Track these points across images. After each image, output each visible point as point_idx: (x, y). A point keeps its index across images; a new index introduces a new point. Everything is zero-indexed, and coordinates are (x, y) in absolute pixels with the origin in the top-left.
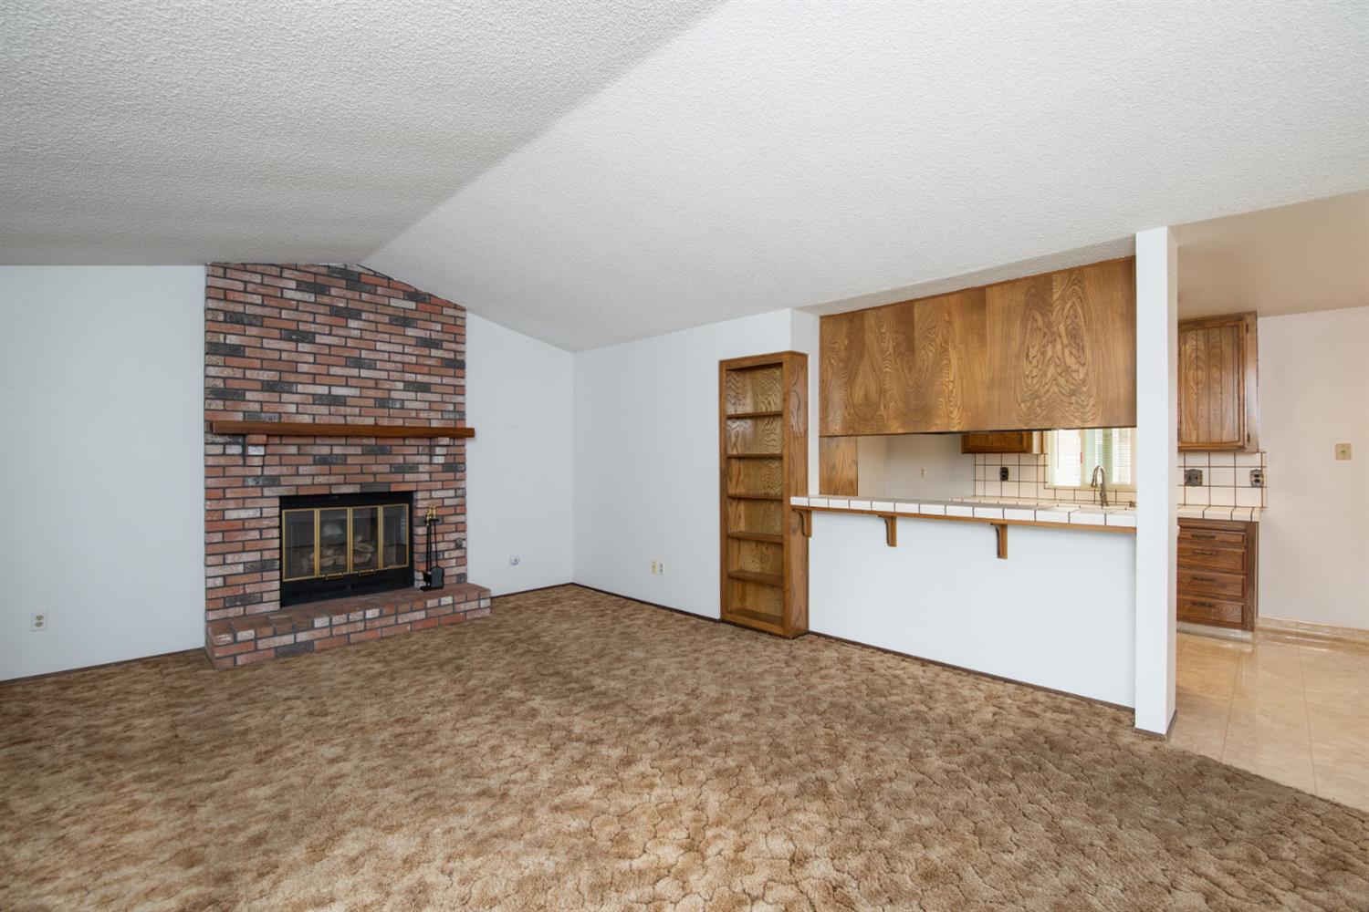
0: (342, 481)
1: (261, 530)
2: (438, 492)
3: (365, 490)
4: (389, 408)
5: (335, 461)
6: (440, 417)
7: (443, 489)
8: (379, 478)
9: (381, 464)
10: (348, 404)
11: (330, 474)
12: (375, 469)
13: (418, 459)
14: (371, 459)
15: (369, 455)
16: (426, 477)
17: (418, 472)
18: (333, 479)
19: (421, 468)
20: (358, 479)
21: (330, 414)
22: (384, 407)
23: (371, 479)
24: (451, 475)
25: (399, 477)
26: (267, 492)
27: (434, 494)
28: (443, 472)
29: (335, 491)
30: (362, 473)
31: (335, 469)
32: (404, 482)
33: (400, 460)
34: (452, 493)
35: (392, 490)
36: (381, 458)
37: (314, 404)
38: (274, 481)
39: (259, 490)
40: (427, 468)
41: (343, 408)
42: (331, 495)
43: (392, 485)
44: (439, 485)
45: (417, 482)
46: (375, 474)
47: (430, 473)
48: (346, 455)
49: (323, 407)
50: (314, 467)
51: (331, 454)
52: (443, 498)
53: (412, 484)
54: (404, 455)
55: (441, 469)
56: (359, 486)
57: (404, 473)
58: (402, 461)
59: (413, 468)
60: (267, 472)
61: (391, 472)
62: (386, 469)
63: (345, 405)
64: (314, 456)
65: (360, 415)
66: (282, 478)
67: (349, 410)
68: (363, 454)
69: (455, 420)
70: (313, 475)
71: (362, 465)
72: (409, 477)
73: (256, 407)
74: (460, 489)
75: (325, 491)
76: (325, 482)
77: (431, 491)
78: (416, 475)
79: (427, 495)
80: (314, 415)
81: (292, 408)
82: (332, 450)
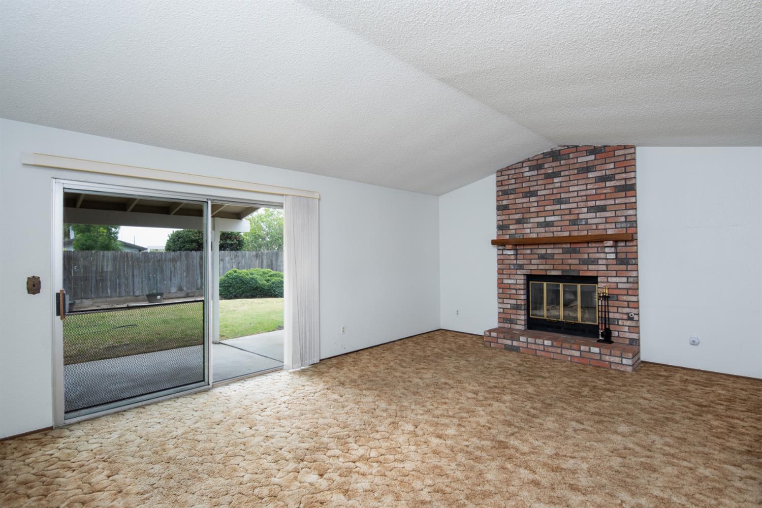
0: (552, 268)
1: (516, 290)
2: (613, 278)
3: (565, 274)
4: (578, 225)
5: (548, 257)
6: (614, 227)
7: (616, 276)
8: (573, 267)
9: (573, 259)
10: (555, 225)
11: (546, 264)
12: (570, 261)
13: (598, 256)
14: (568, 256)
15: (566, 253)
16: (604, 268)
17: (598, 264)
18: (547, 267)
19: (600, 262)
20: (561, 267)
21: (546, 232)
22: (575, 225)
23: (568, 267)
24: (623, 267)
25: (585, 267)
26: (519, 272)
27: (610, 279)
28: (616, 264)
29: (549, 273)
30: (562, 264)
31: (549, 261)
32: (588, 270)
33: (586, 256)
34: (624, 280)
35: (581, 275)
36: (573, 255)
37: (538, 227)
38: (521, 267)
39: (515, 271)
40: (604, 262)
41: (551, 228)
42: (546, 276)
43: (581, 272)
44: (614, 273)
45: (597, 271)
46: (570, 265)
47: (607, 265)
48: (554, 254)
49: (542, 228)
50: (538, 260)
51: (546, 253)
52: (617, 283)
53: (594, 272)
54: (588, 253)
55: (615, 263)
56: (561, 272)
57: (588, 265)
58: (587, 257)
59: (595, 262)
60: (519, 262)
61: (580, 264)
62: (577, 262)
63: (553, 226)
64: (538, 254)
65: (561, 231)
66: (524, 266)
67: (555, 229)
68: (563, 253)
69: (626, 228)
70: (538, 264)
71: (563, 259)
72: (591, 267)
73: (513, 232)
74: (631, 277)
75: (543, 273)
76: (543, 268)
77: (607, 277)
78: (596, 266)
79: (605, 279)
80: (538, 233)
81: (528, 231)
82: (546, 251)
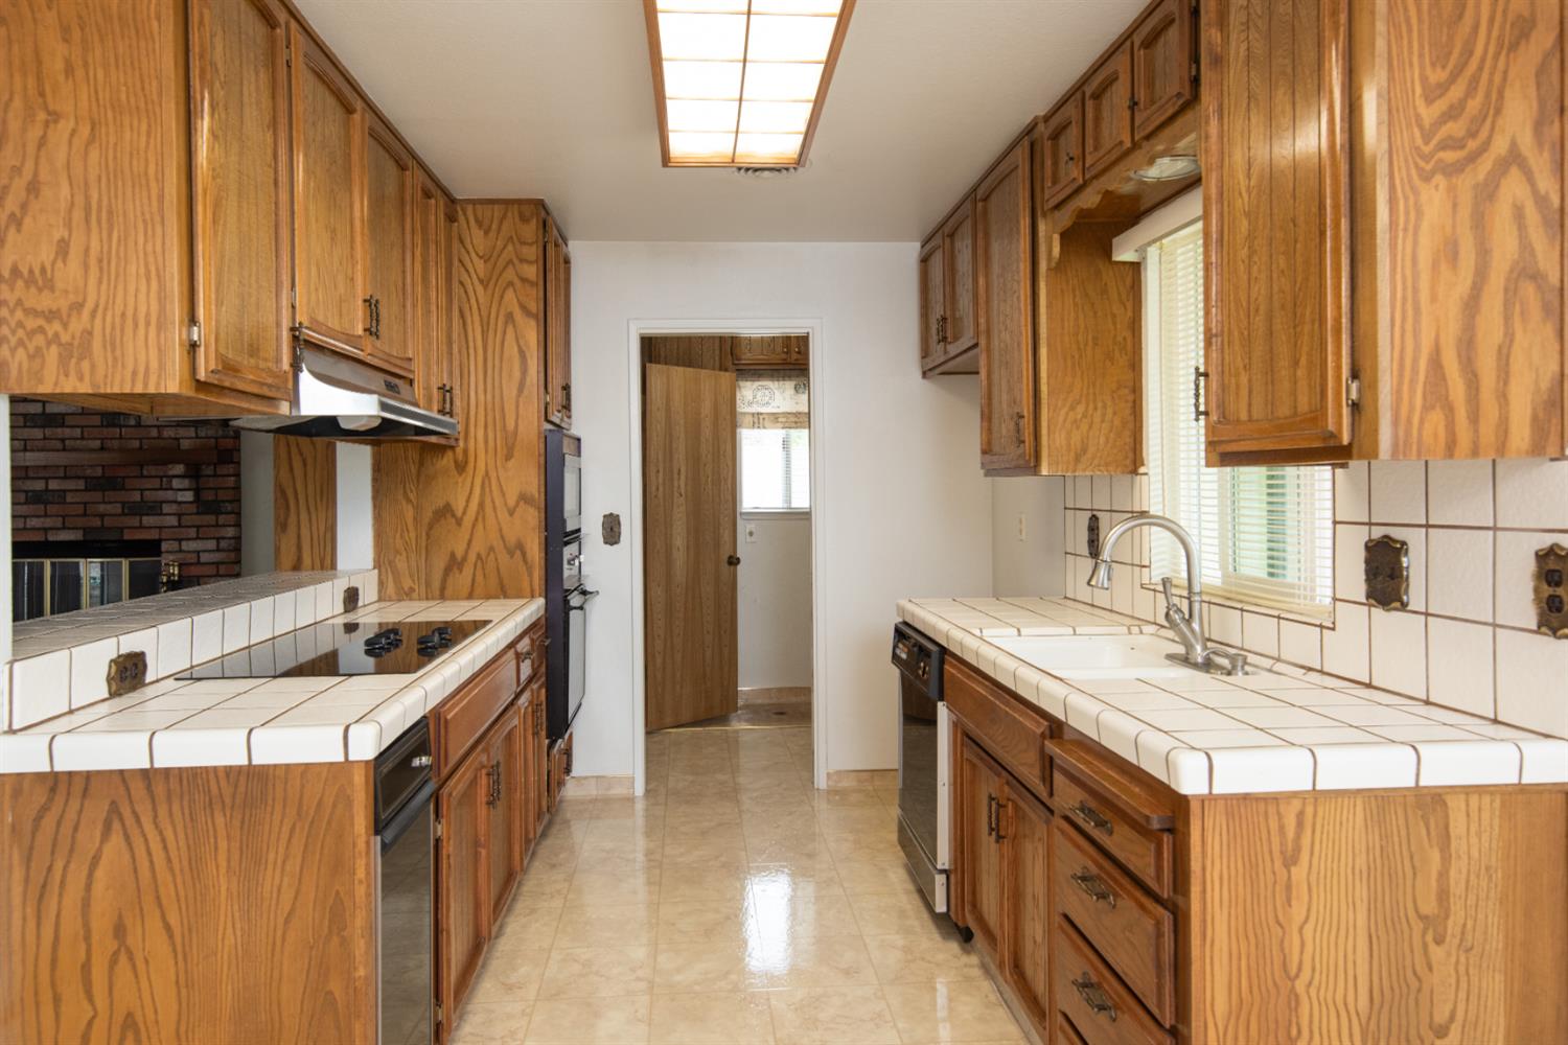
0: (59, 525)
2: (190, 543)
3: (89, 538)
4: (120, 427)
5: (51, 499)
6: (194, 435)
7: (198, 538)
8: (108, 522)
9: (110, 503)
10: (67, 423)
11: (46, 516)
12: (102, 508)
13: (161, 495)
14: (97, 496)
15: (95, 490)
16: (173, 521)
17: (161, 514)
18: (48, 522)
19: (166, 508)
20: (81, 522)
21: (45, 438)
22: (114, 426)
23: (97, 522)
24: (210, 519)
25: (135, 521)
27: (185, 546)
28: (198, 513)
29: (52, 537)
30: (85, 515)
31: (52, 509)
32: (141, 527)
33: (136, 496)
34: (211, 545)
35: (126, 537)
36: (110, 495)
37: (25, 426)
40: (173, 508)
41: (59, 430)
42: (47, 543)
43: (125, 531)
44: (192, 532)
45: (160, 528)
46: (102, 516)
47: (179, 515)
48: (64, 491)
49: (36, 430)
50: (25, 507)
51: (47, 490)
52: (198, 552)
53: (153, 531)
54: (142, 490)
55: (195, 511)
56: (81, 532)
57: (141, 515)
58: (138, 499)
59: (155, 508)
61: (123, 514)
62: (118, 509)
63: (63, 425)
64: (26, 492)
65: (82, 438)
67: (67, 432)
68: (86, 490)
69: (216, 438)
70: (25, 517)
71: (85, 503)
72: (147, 520)
74: (224, 538)
75: (38, 537)
76: (39, 525)
77: (180, 541)
78: (156, 518)
79: (175, 545)
82: (47, 484)
